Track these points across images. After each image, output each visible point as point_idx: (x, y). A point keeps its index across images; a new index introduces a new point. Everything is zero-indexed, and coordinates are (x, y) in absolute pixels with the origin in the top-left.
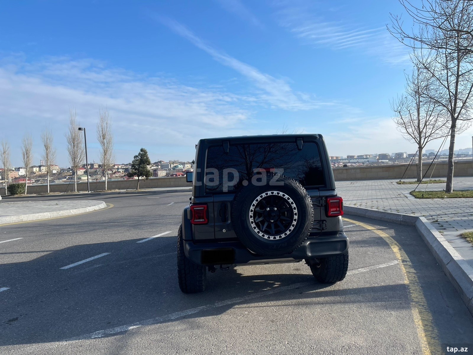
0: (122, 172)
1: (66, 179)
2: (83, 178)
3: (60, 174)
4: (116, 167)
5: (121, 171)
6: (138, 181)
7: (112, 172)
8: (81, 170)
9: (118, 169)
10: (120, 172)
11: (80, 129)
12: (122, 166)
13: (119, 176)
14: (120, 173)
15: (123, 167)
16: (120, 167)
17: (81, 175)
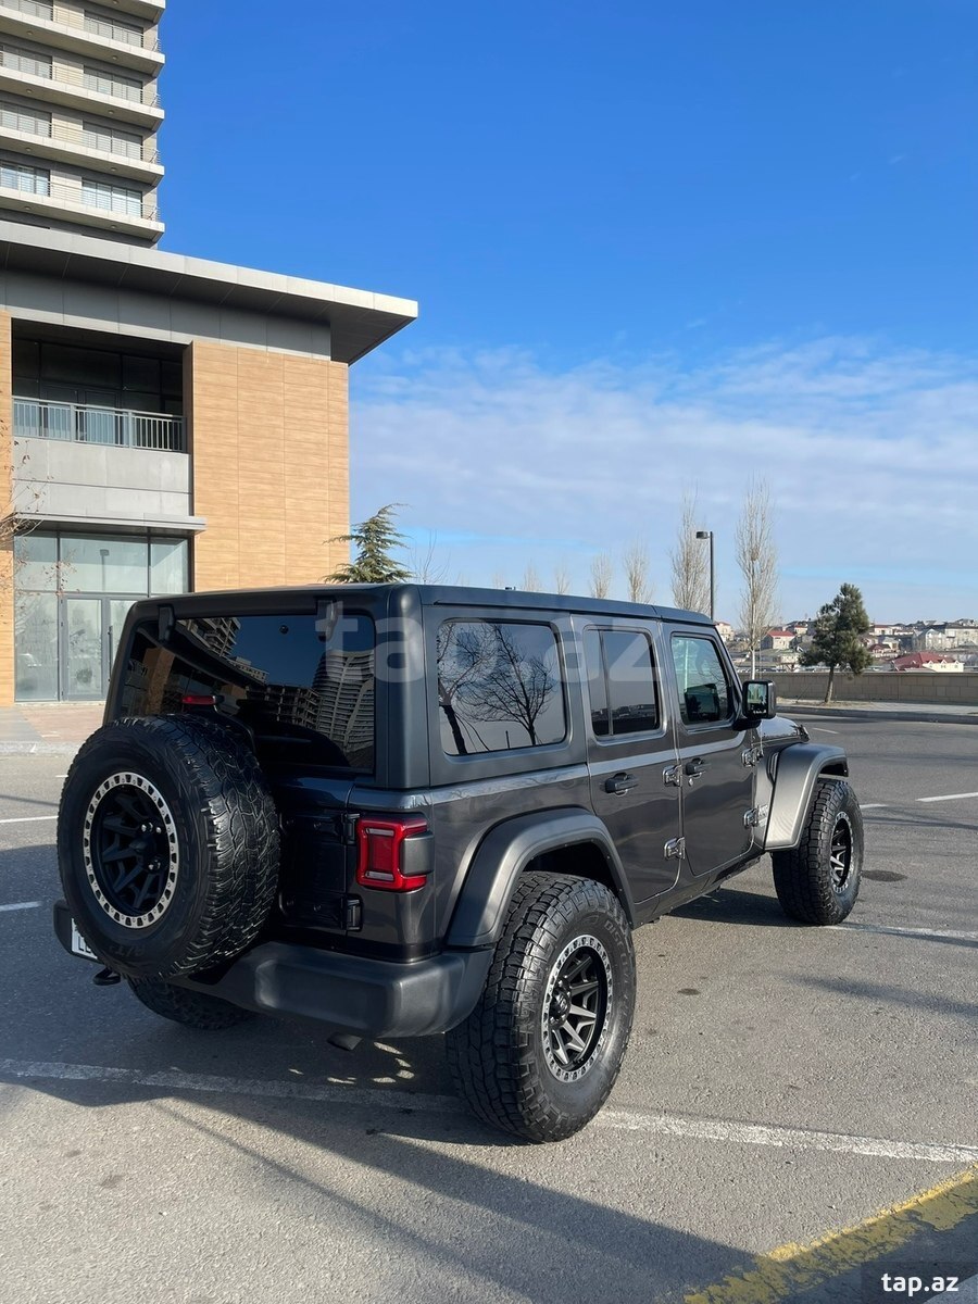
0: (894, 646)
1: (744, 660)
2: (785, 659)
3: (732, 645)
4: (878, 632)
5: (891, 645)
6: (831, 680)
7: (866, 644)
8: (783, 638)
9: (882, 637)
10: (887, 646)
11: (700, 535)
12: (894, 631)
13: (883, 658)
14: (886, 650)
15: (896, 634)
16: (888, 632)
17: (783, 652)
